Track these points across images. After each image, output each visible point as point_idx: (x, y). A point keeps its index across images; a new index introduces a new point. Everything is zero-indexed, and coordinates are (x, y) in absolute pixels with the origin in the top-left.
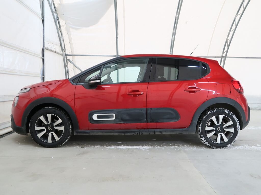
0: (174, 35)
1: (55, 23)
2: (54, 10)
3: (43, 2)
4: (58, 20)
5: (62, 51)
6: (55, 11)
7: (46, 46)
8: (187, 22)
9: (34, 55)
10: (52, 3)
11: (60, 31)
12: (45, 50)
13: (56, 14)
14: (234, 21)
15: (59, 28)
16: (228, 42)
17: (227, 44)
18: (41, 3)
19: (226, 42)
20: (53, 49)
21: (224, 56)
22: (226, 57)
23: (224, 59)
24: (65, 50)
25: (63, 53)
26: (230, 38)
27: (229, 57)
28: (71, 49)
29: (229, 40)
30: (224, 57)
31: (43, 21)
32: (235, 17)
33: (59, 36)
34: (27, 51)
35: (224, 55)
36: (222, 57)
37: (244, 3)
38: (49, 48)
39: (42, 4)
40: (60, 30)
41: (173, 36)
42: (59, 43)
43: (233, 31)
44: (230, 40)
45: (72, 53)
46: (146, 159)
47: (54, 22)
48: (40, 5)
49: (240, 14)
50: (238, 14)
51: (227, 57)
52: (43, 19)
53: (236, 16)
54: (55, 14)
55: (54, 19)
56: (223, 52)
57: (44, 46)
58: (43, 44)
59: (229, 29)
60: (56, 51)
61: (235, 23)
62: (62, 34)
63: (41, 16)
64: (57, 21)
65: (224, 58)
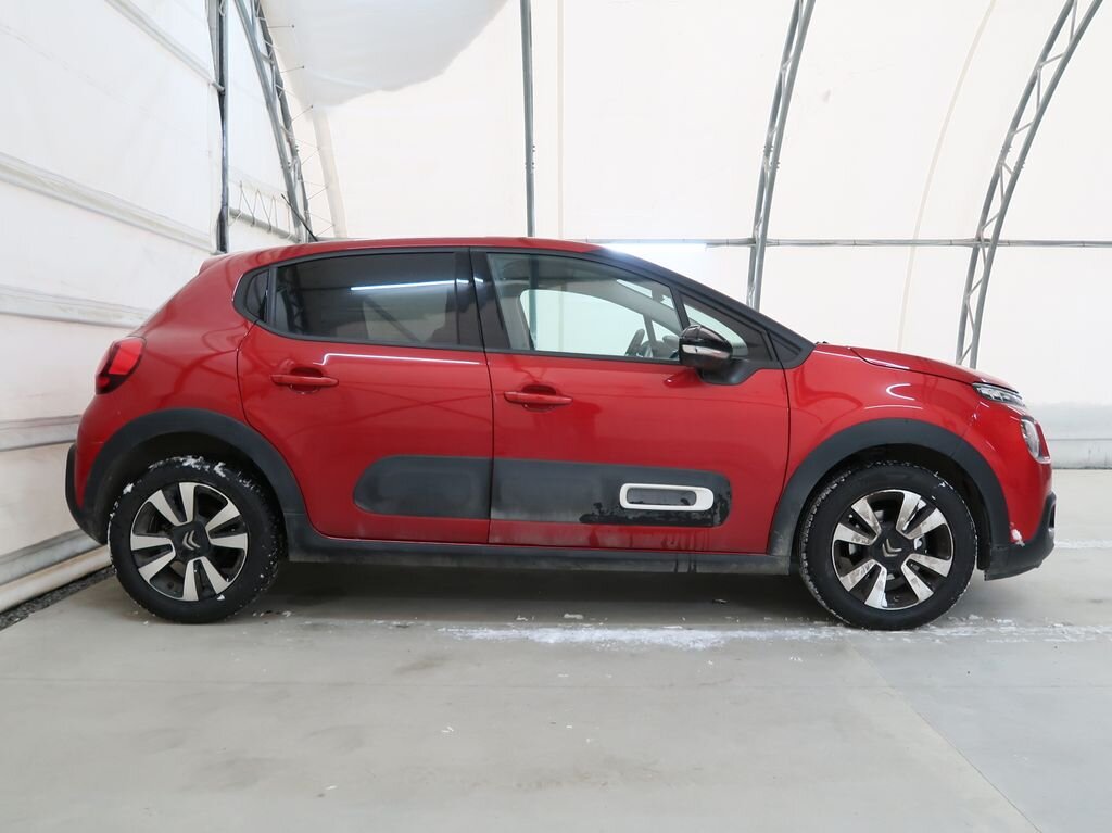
0: (772, 149)
1: (269, 104)
2: (263, 50)
3: (221, 17)
4: (279, 91)
5: (297, 224)
6: (266, 55)
7: (232, 204)
8: (828, 94)
9: (187, 241)
10: (257, 20)
11: (288, 141)
12: (230, 219)
13: (271, 66)
14: (1031, 85)
15: (283, 125)
16: (1007, 177)
17: (1002, 187)
18: (215, 19)
19: (997, 176)
20: (260, 217)
21: (985, 237)
22: (995, 242)
23: (987, 249)
24: (308, 219)
25: (300, 233)
26: (1012, 159)
27: (1009, 243)
28: (334, 216)
29: (1007, 168)
30: (987, 240)
31: (222, 96)
32: (1036, 69)
33: (283, 161)
34: (159, 225)
35: (988, 233)
36: (979, 240)
37: (1075, 12)
38: (245, 211)
39: (215, 26)
40: (287, 135)
41: (767, 155)
42: (284, 189)
43: (1028, 128)
44: (1012, 170)
45: (336, 232)
46: (704, 684)
47: (264, 101)
48: (211, 29)
49: (1059, 57)
50: (1048, 58)
51: (1002, 242)
52: (222, 89)
53: (1039, 67)
54: (267, 67)
55: (265, 86)
56: (983, 223)
57: (225, 204)
58: (223, 196)
59: (1010, 123)
60: (273, 225)
61: (1037, 96)
62: (294, 152)
63: (213, 76)
64: (274, 94)
65: (987, 245)
